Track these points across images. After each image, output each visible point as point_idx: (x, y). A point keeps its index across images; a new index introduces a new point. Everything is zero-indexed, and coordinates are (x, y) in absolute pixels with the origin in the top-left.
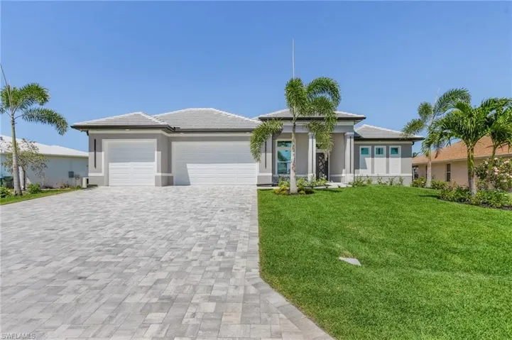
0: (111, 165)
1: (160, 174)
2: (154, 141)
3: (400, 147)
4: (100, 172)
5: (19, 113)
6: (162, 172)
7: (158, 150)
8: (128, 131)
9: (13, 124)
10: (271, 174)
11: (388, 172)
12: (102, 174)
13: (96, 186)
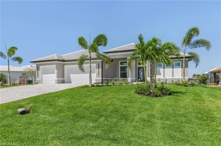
0: (43, 76)
1: (57, 79)
2: (55, 66)
3: (181, 62)
4: (39, 78)
5: (10, 58)
6: (57, 78)
7: (56, 69)
8: (46, 62)
9: (8, 63)
10: (101, 78)
11: (173, 76)
12: (40, 79)
13: (38, 83)
